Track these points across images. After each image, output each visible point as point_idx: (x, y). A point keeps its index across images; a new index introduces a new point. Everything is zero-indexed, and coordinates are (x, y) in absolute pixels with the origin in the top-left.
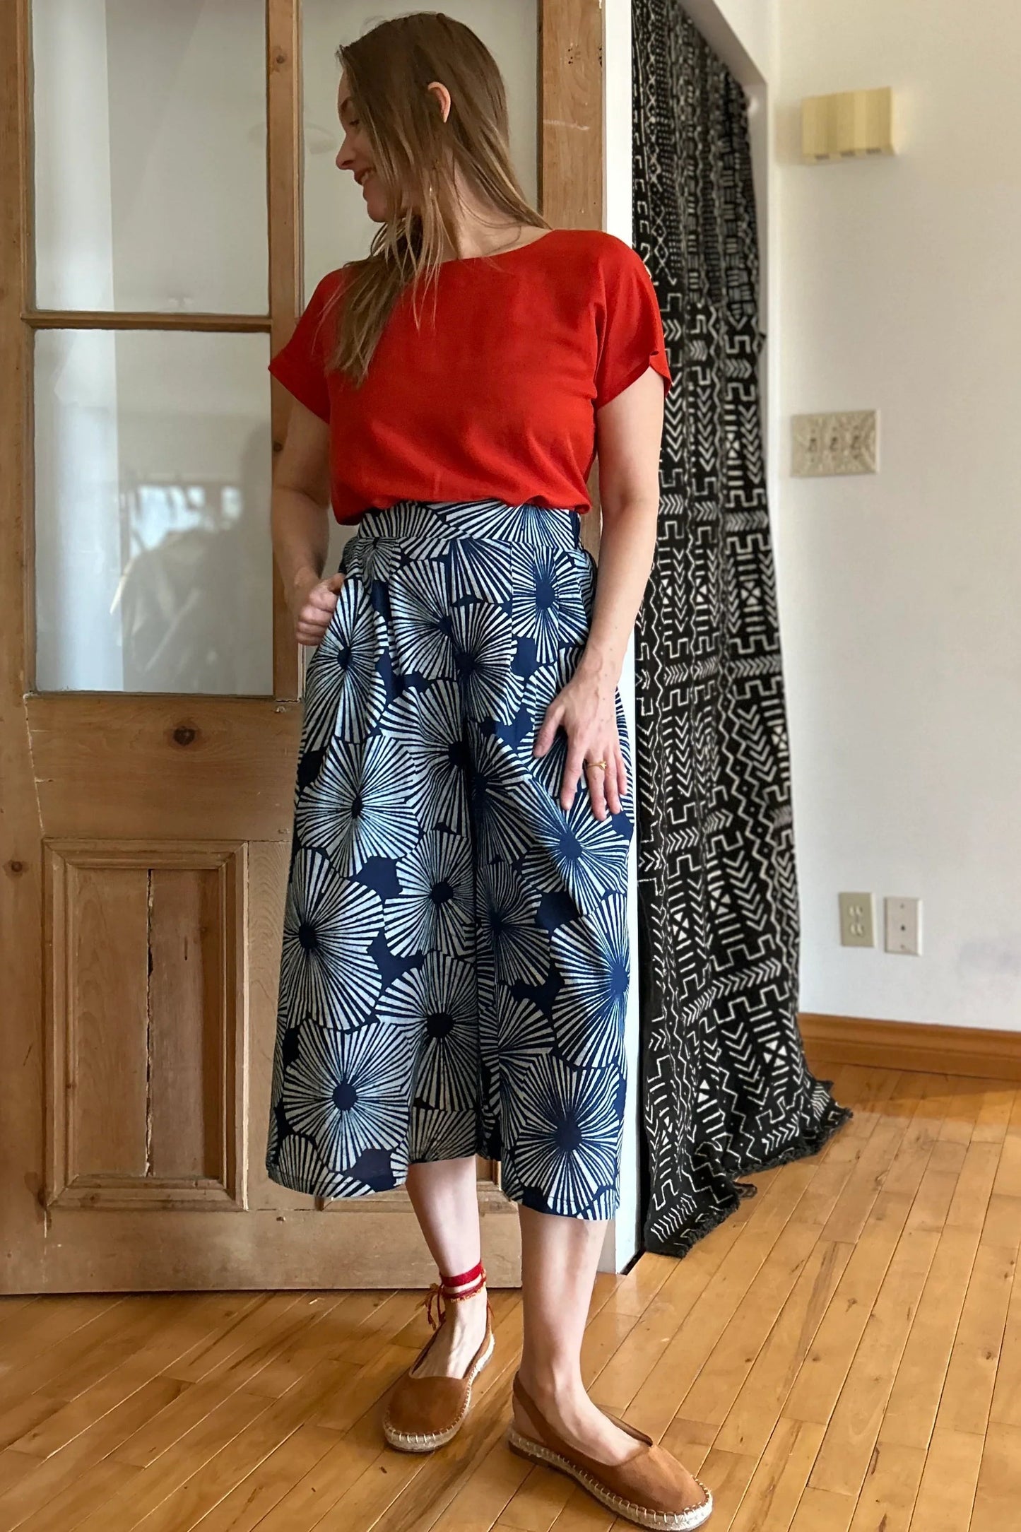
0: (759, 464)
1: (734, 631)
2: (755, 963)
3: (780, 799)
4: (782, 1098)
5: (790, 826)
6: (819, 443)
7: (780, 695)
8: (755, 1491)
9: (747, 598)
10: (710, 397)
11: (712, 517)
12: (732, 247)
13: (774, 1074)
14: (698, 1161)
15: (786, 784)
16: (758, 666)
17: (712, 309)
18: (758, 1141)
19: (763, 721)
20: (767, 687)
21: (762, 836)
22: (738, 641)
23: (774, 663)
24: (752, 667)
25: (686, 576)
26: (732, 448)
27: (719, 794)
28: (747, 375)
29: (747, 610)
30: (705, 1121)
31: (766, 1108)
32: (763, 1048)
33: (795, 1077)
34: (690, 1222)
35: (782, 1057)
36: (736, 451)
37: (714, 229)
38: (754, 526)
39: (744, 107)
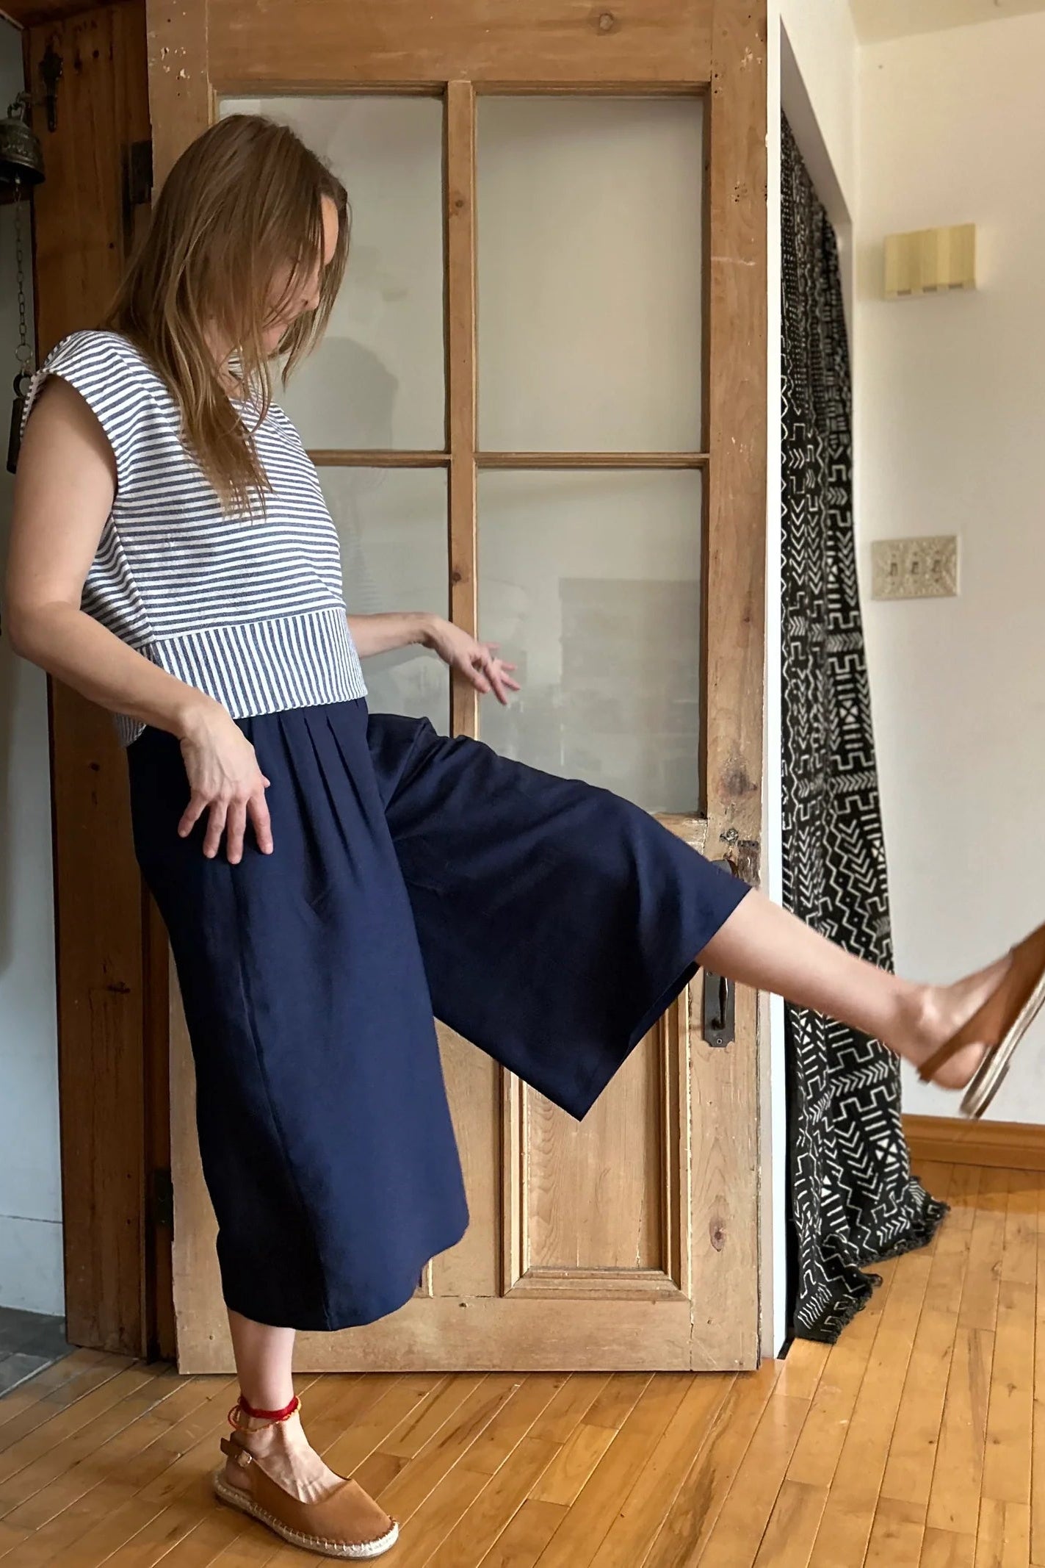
0: (854, 588)
1: (834, 748)
2: (865, 1065)
3: (881, 909)
4: (892, 1193)
5: (888, 935)
6: (899, 567)
7: (877, 810)
9: (846, 716)
10: (818, 524)
11: (820, 639)
12: (830, 380)
13: (887, 1170)
14: (826, 1252)
15: (885, 895)
16: (857, 782)
17: (819, 439)
18: (874, 1234)
19: (863, 835)
20: (866, 802)
21: (865, 945)
22: (838, 757)
23: (872, 779)
24: (851, 783)
25: (807, 696)
26: (831, 572)
27: (825, 904)
28: (843, 502)
29: (846, 728)
30: (829, 1214)
31: (880, 1202)
32: (874, 1146)
33: (904, 1173)
34: (828, 1309)
35: (893, 1155)
36: (834, 575)
37: (819, 363)
38: (851, 647)
39: (835, 246)
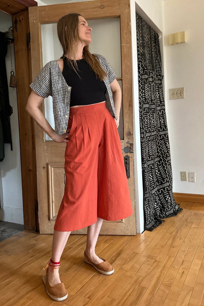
0: (163, 98)
2: (164, 183)
4: (170, 206)
5: (170, 160)
6: (174, 94)
7: (168, 137)
8: (162, 266)
9: (161, 121)
10: (153, 87)
11: (154, 107)
13: (168, 202)
14: (155, 216)
15: (169, 153)
17: (153, 72)
18: (166, 213)
19: (165, 142)
20: (165, 136)
21: (165, 162)
22: (160, 128)
23: (166, 132)
24: (162, 133)
25: (149, 118)
27: (157, 155)
28: (160, 83)
30: (156, 209)
31: (167, 208)
32: (166, 198)
33: (172, 203)
34: (153, 226)
35: (169, 199)
36: (158, 96)
37: (153, 59)
38: (162, 109)
39: (158, 37)
